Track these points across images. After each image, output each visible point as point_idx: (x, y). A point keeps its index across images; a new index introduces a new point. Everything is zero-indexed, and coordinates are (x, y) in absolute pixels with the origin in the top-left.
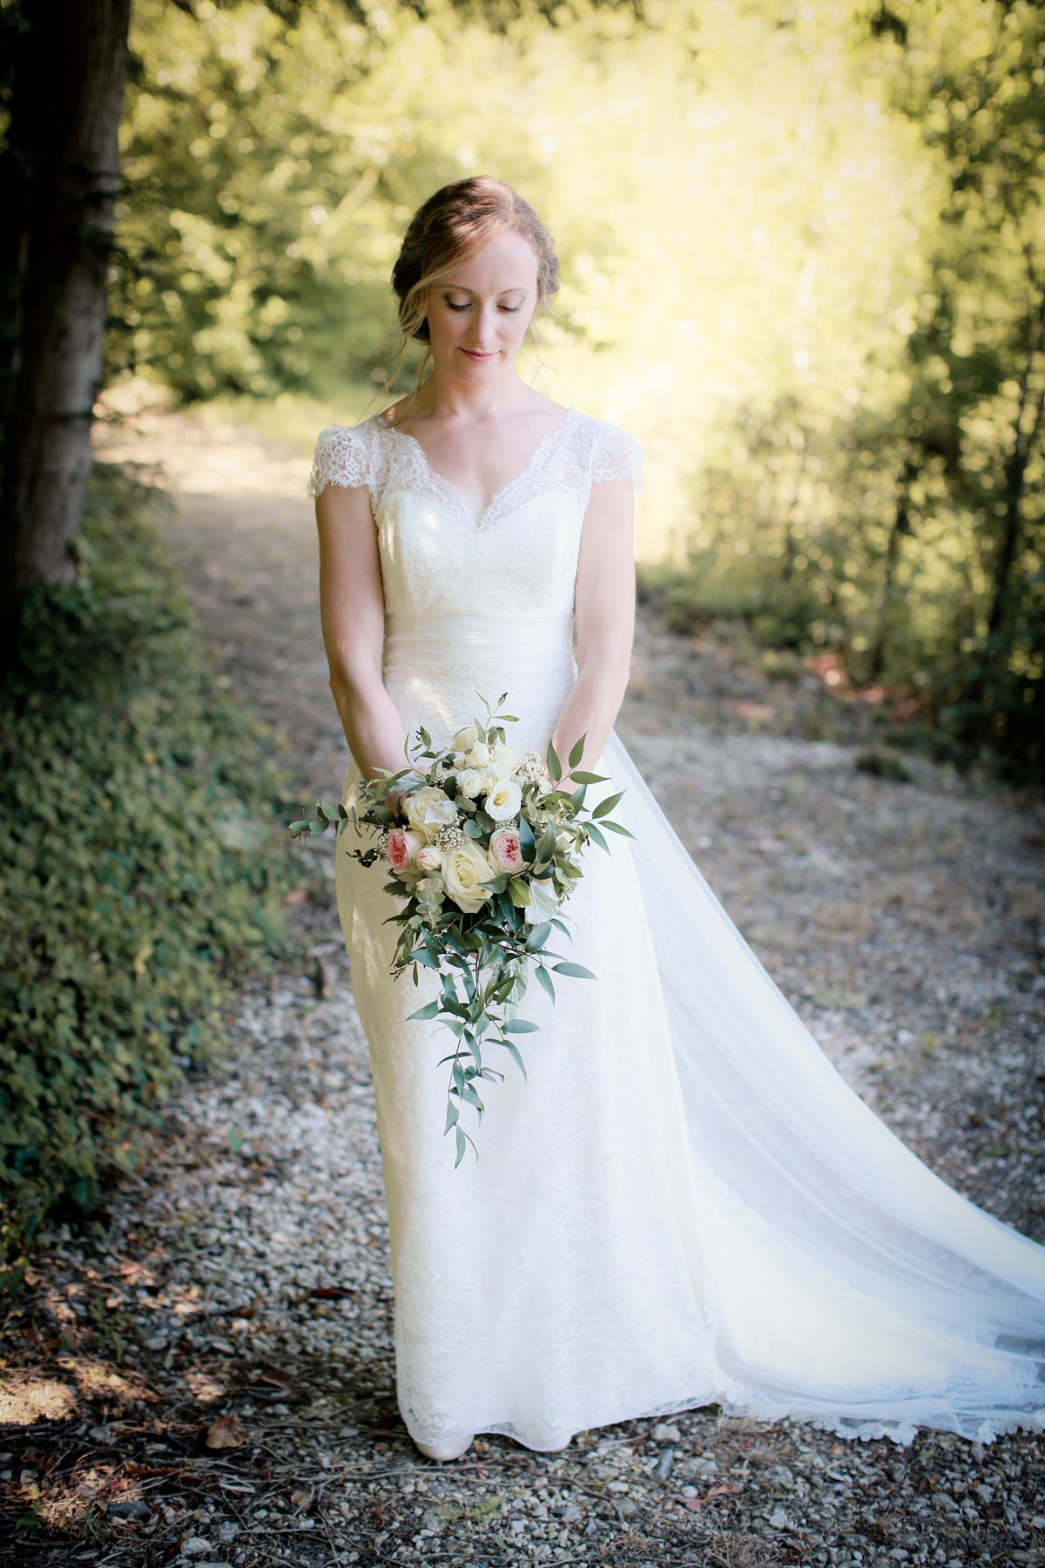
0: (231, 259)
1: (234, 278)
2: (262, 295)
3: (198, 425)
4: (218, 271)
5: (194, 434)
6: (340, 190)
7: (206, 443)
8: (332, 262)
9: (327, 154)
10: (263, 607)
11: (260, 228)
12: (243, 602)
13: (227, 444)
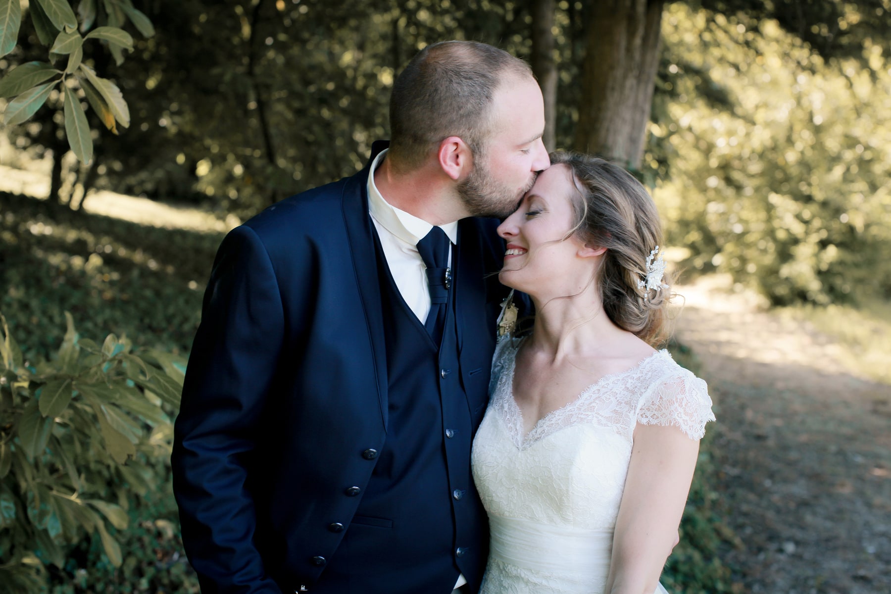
0: (806, 222)
1: (807, 233)
2: (823, 244)
3: (776, 320)
4: (798, 229)
5: (774, 326)
6: (878, 183)
7: (779, 332)
8: (867, 226)
9: (870, 161)
10: (771, 443)
11: (824, 204)
12: (760, 438)
13: (791, 333)
